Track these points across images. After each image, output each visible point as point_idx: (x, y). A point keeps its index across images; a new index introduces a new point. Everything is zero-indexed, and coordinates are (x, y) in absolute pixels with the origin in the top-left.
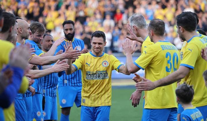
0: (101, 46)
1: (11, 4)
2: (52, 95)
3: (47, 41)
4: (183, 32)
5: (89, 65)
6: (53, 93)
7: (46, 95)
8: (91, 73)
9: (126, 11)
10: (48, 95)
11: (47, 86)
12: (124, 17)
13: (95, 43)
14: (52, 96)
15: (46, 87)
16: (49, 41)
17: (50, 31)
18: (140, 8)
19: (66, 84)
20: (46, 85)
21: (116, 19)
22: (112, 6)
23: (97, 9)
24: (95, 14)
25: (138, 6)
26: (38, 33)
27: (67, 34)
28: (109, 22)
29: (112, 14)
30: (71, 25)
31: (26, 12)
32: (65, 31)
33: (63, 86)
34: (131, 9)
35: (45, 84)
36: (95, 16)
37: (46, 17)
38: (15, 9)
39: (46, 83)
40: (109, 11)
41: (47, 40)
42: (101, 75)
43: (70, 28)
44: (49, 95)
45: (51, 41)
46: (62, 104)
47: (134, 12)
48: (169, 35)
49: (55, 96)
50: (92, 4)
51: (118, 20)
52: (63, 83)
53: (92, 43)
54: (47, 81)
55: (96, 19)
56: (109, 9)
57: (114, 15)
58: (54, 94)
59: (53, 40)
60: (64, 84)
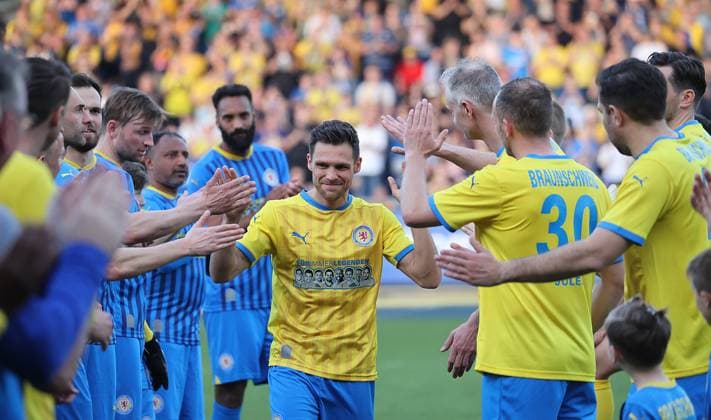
0: (344, 174)
1: (45, 29)
2: (183, 341)
3: (166, 155)
4: (622, 124)
5: (303, 238)
6: (187, 332)
7: (163, 340)
8: (314, 268)
9: (436, 55)
10: (173, 341)
11: (169, 307)
12: (430, 72)
13: (324, 165)
14: (183, 344)
15: (164, 314)
16: (174, 154)
17: (175, 121)
18: (482, 41)
19: (233, 304)
20: (165, 305)
21: (401, 81)
22: (388, 36)
23: (337, 45)
24: (330, 62)
25: (475, 37)
26: (141, 121)
27: (231, 130)
28: (376, 91)
29: (386, 63)
30: (244, 100)
31: (94, 57)
32: (224, 123)
33: (220, 309)
34: (451, 47)
35: (160, 303)
36: (329, 71)
37: (164, 72)
38: (58, 47)
39: (166, 298)
40: (377, 53)
41: (167, 151)
42: (349, 273)
43: (241, 110)
44: (176, 340)
45: (180, 154)
46: (219, 372)
47: (461, 55)
48: (583, 136)
49: (196, 341)
50: (319, 30)
51: (409, 84)
52: (220, 300)
53: (313, 164)
54: (167, 291)
55: (334, 80)
56: (376, 46)
57: (395, 66)
58: (190, 336)
59: (188, 151)
60: (224, 303)
